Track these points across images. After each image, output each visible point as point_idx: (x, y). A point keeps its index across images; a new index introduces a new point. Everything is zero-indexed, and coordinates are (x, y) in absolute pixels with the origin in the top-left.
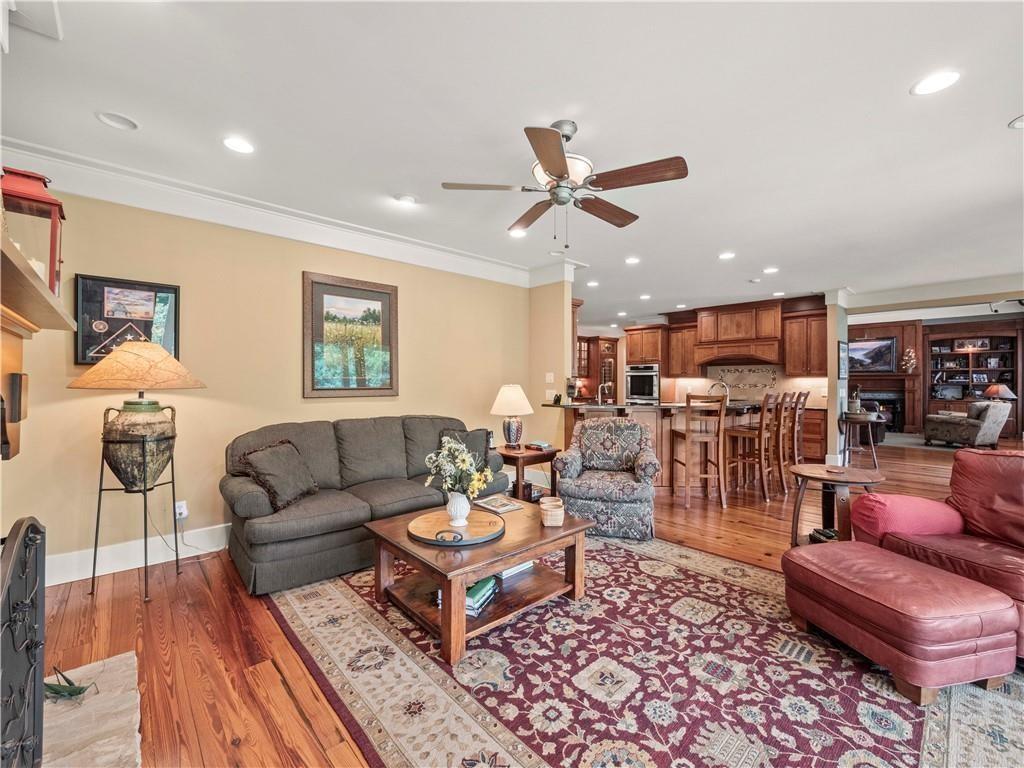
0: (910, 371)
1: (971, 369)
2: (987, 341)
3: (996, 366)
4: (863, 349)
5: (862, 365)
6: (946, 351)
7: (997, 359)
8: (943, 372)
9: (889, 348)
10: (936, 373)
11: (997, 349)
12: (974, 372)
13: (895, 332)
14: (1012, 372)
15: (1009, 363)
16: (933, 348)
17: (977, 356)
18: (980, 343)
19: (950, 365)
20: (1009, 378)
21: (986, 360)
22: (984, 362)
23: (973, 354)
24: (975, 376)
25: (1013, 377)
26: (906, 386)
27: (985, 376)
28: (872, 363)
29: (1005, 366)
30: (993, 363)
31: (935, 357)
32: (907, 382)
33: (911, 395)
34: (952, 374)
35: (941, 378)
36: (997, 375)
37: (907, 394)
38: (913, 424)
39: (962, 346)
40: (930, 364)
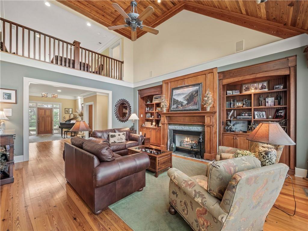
0: (208, 109)
1: (253, 108)
2: (265, 84)
3: (273, 104)
4: (183, 94)
5: (182, 105)
6: (236, 93)
7: (273, 98)
8: (234, 110)
9: (197, 92)
10: (230, 110)
11: (273, 89)
12: (255, 110)
13: (201, 79)
14: (285, 108)
15: (282, 101)
16: (228, 92)
17: (258, 95)
18: (260, 86)
19: (239, 104)
20: (282, 114)
21: (265, 99)
22: (263, 101)
23: (254, 94)
24: (256, 113)
25: (286, 114)
26: (206, 121)
27: (264, 113)
28: (187, 104)
29: (279, 104)
30: (270, 101)
31: (229, 98)
32: (206, 118)
33: (209, 128)
34: (240, 111)
35: (233, 115)
36: (273, 112)
37: (206, 128)
38: (210, 153)
39: (248, 89)
40: (226, 104)
